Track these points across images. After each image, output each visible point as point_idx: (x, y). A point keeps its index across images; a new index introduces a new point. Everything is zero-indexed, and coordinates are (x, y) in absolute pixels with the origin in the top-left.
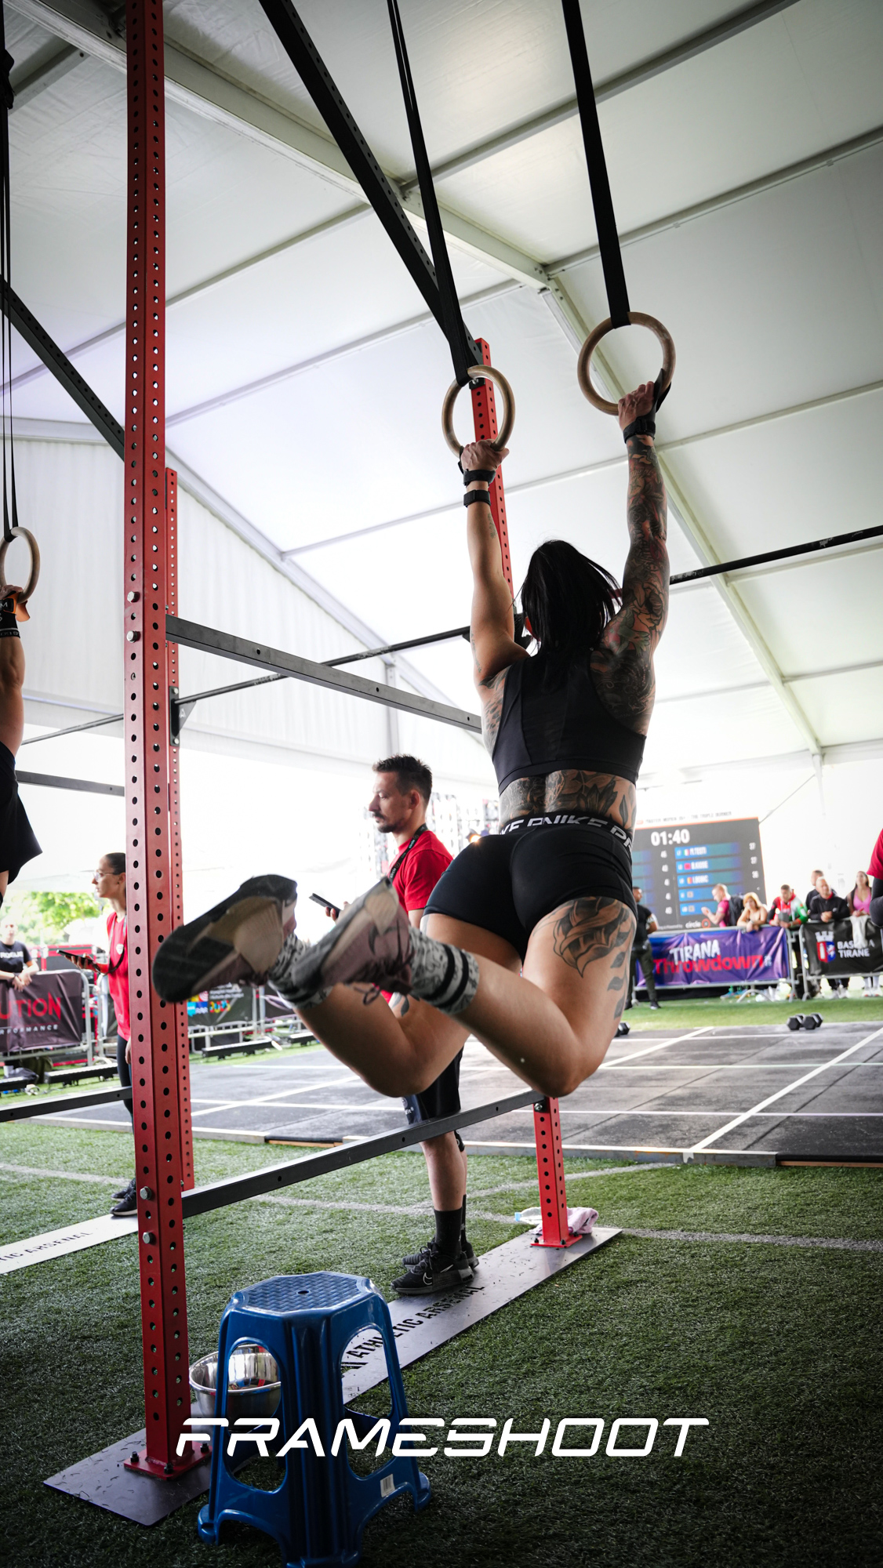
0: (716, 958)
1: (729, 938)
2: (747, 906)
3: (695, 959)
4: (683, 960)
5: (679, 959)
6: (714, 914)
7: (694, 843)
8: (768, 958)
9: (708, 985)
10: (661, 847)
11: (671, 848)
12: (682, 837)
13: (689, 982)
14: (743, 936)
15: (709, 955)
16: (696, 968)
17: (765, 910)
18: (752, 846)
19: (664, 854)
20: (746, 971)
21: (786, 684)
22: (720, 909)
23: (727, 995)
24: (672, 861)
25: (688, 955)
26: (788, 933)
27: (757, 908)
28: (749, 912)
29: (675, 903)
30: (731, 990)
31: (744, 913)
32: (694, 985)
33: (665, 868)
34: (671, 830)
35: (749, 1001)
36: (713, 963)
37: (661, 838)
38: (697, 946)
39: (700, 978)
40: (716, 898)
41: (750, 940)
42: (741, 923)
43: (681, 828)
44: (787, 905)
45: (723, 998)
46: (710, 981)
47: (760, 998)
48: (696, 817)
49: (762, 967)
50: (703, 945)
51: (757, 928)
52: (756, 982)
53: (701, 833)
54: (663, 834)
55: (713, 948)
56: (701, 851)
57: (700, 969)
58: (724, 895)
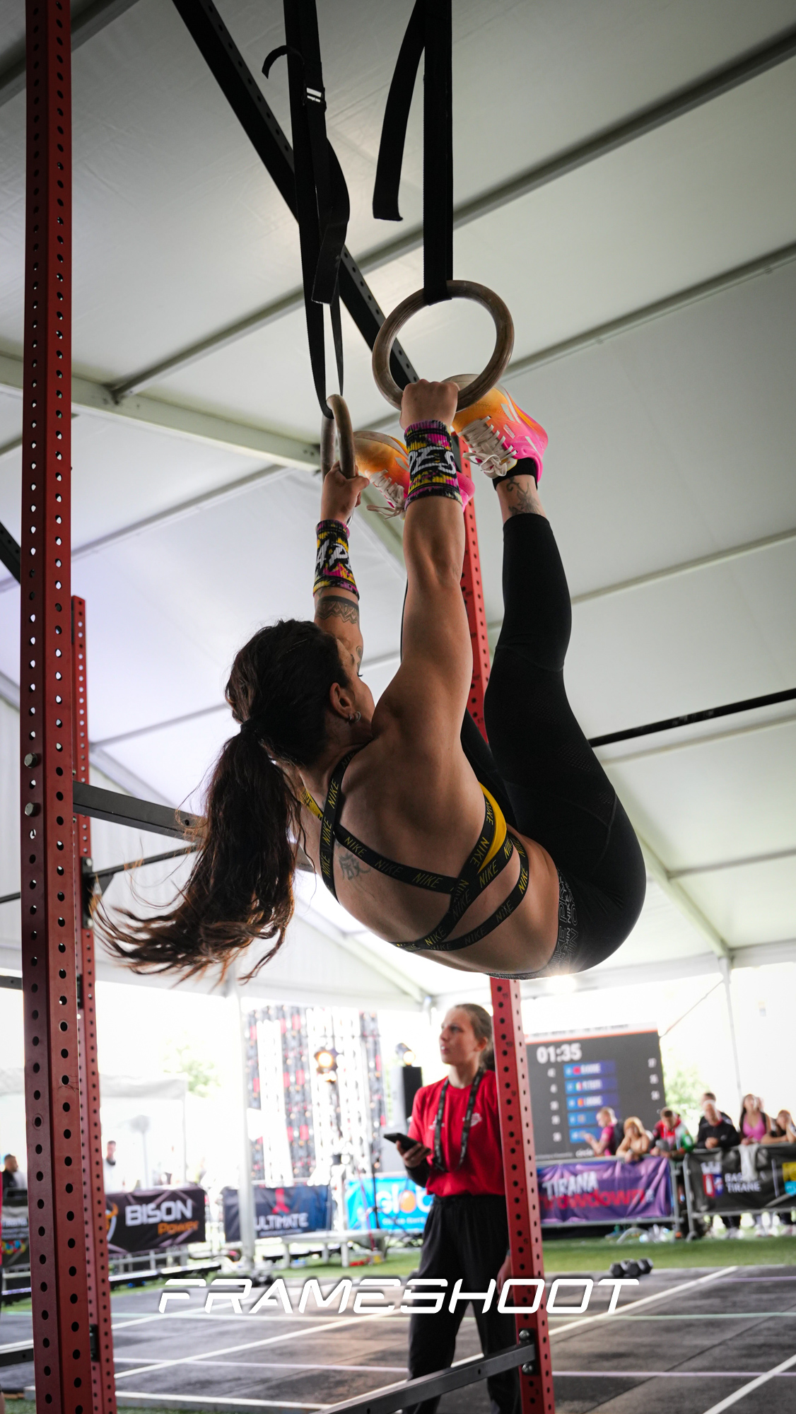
0: (592, 1194)
1: (607, 1169)
2: (628, 1133)
3: (570, 1193)
4: (557, 1195)
5: (553, 1193)
6: (598, 1140)
7: (586, 1059)
8: (650, 1193)
9: (584, 1223)
10: (549, 1064)
11: (560, 1066)
12: (574, 1052)
13: (564, 1218)
14: (623, 1168)
15: (585, 1189)
16: (572, 1202)
17: (647, 1138)
18: (652, 1063)
19: (551, 1073)
20: (626, 1207)
21: (674, 881)
22: (604, 1136)
23: (613, 1235)
24: (561, 1080)
25: (562, 1189)
26: (672, 1164)
27: (639, 1135)
28: (630, 1140)
29: (564, 1128)
30: (617, 1228)
31: (625, 1142)
32: (573, 1222)
33: (554, 1089)
34: (558, 1044)
35: (631, 1242)
36: (589, 1198)
37: (549, 1055)
38: (572, 1179)
39: (575, 1215)
40: (601, 1123)
41: (630, 1172)
42: (620, 1153)
43: (570, 1042)
44: (671, 1132)
45: (608, 1237)
46: (587, 1218)
47: (644, 1238)
48: (588, 1030)
49: (643, 1203)
50: (579, 1178)
51: (636, 1158)
52: (639, 1220)
53: (594, 1048)
54: (551, 1050)
55: (589, 1180)
56: (595, 1068)
57: (578, 1204)
58: (609, 1120)
